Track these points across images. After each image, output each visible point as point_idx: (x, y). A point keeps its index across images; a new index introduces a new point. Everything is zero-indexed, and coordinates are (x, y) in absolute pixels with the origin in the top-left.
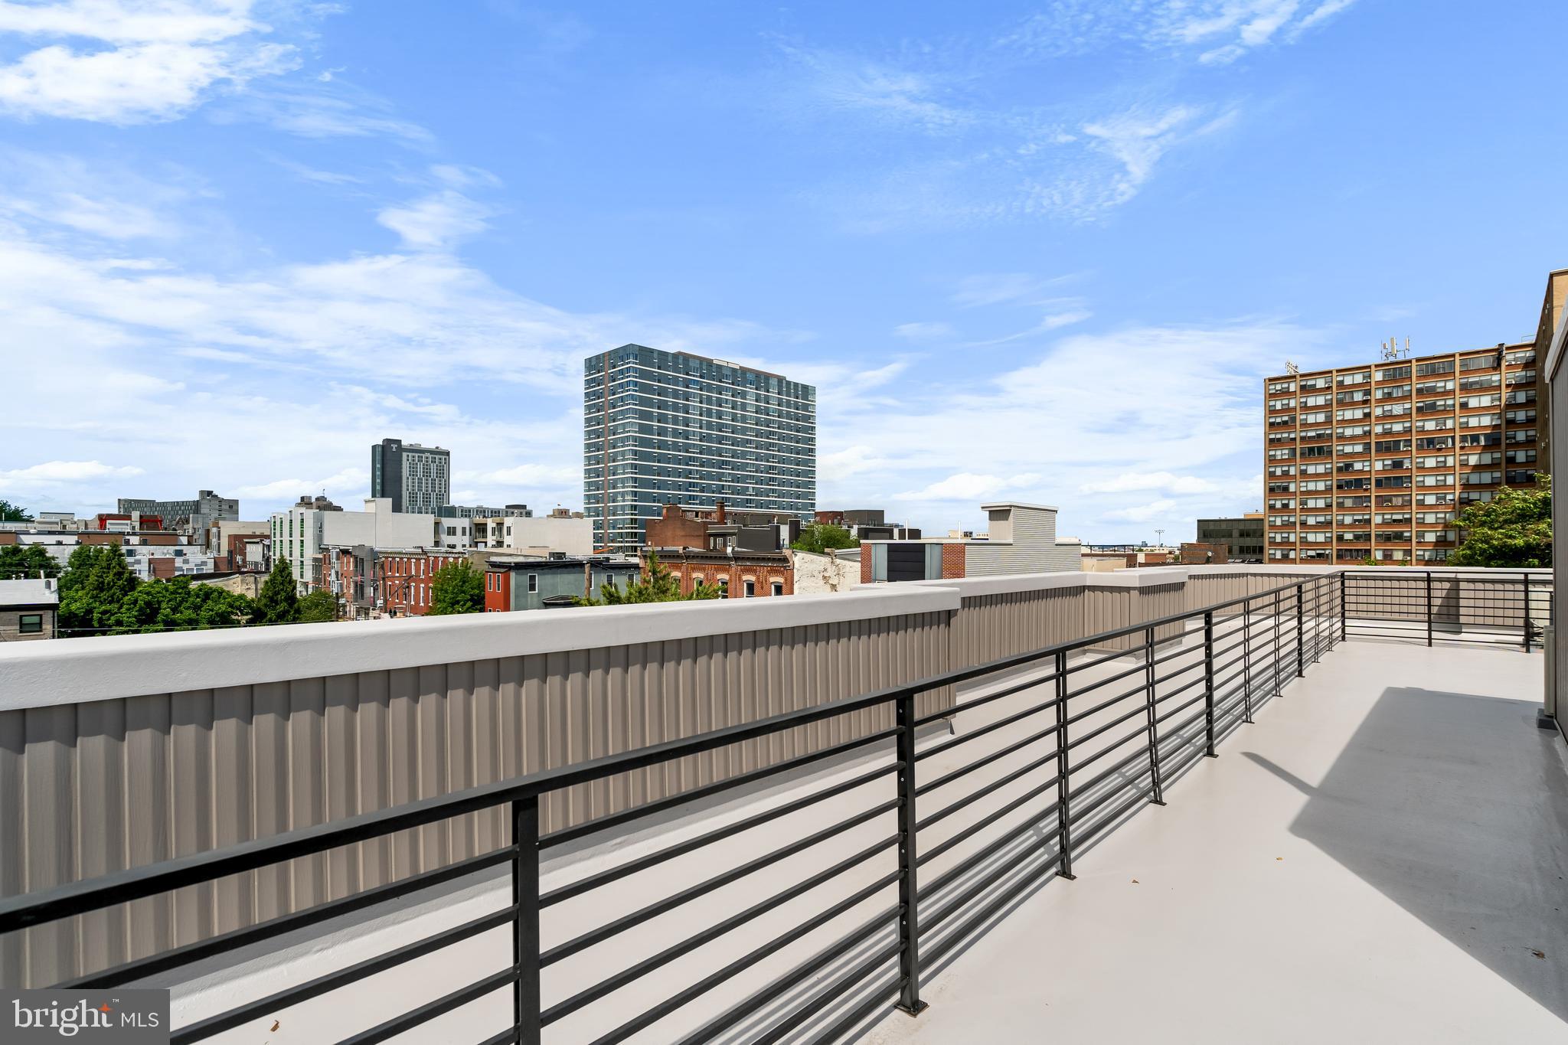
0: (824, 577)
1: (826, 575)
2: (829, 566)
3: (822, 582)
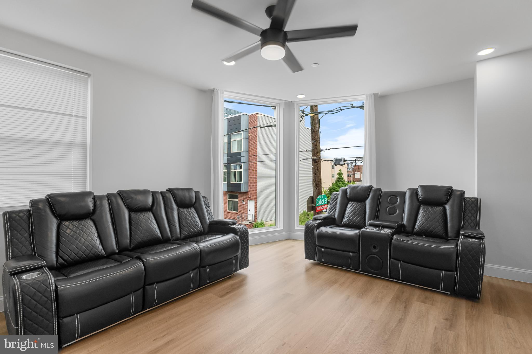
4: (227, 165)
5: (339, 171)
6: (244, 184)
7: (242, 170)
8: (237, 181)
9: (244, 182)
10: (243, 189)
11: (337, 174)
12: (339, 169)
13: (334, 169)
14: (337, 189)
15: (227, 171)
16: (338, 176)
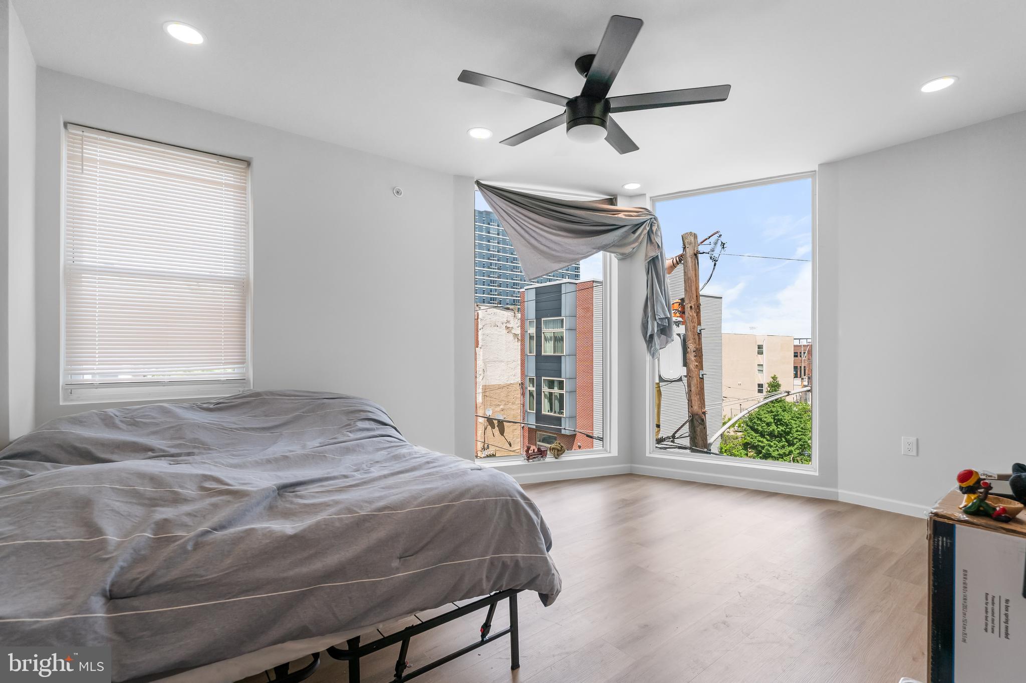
0: (507, 328)
1: (508, 325)
2: (511, 319)
3: (505, 331)
4: (535, 378)
5: (772, 380)
6: (567, 420)
7: (563, 392)
8: (555, 412)
9: (568, 416)
10: (567, 428)
11: (767, 385)
12: (773, 376)
13: (762, 354)
14: (766, 418)
15: (534, 389)
16: (769, 389)
